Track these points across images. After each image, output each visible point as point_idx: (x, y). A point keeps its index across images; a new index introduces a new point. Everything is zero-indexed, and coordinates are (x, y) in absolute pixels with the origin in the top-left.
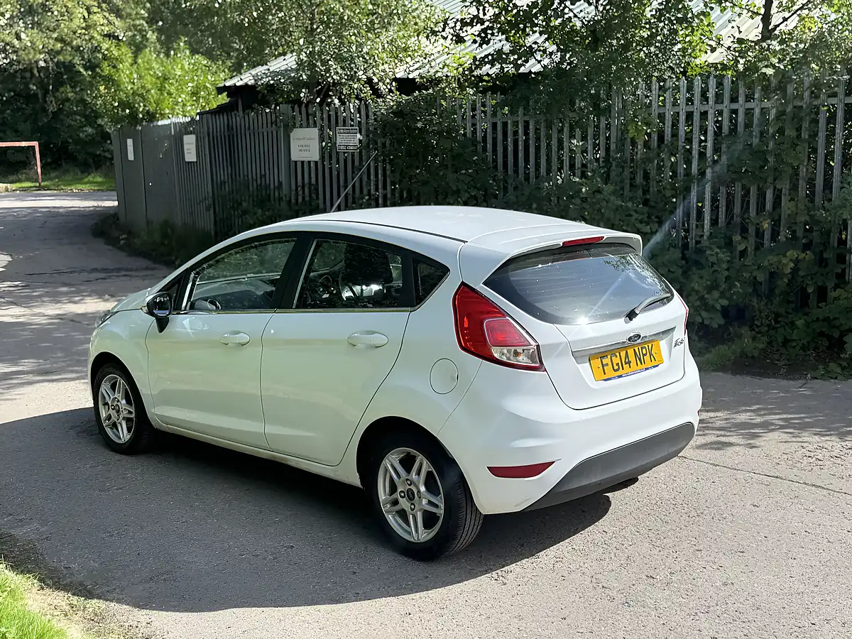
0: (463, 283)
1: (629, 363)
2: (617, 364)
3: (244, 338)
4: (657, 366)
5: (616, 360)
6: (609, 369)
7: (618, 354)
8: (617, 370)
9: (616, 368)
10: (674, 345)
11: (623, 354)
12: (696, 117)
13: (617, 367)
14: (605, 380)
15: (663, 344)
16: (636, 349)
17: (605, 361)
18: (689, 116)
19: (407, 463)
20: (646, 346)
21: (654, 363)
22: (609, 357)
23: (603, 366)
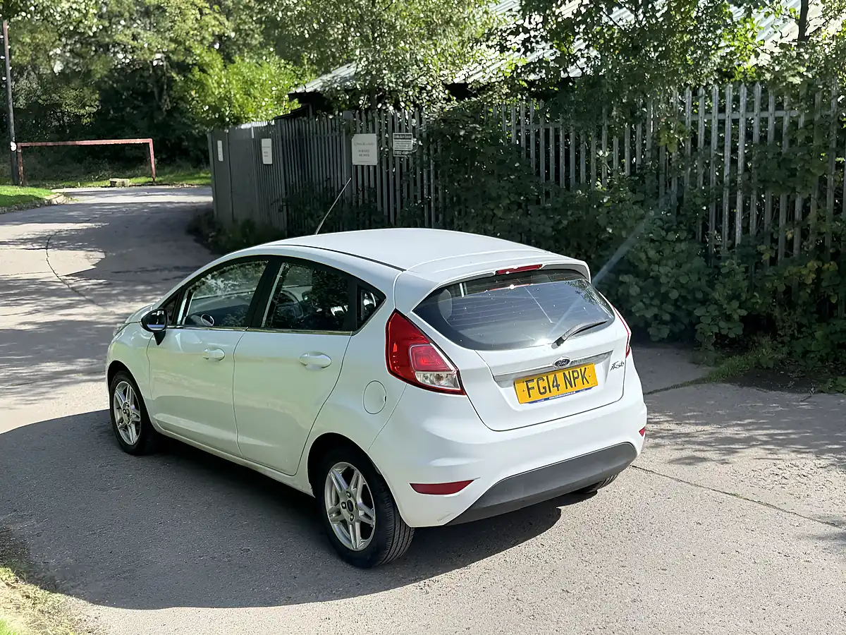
0: (396, 311)
1: (558, 386)
2: (544, 388)
3: (220, 353)
4: (590, 388)
5: (543, 384)
6: (534, 393)
7: (545, 378)
8: (545, 394)
9: (542, 391)
10: (610, 367)
11: (551, 378)
12: (728, 125)
13: (544, 390)
14: (530, 403)
15: (599, 368)
16: (567, 373)
17: (530, 385)
18: (722, 123)
19: (348, 476)
20: (579, 370)
21: (586, 386)
22: (535, 380)
23: (529, 389)
